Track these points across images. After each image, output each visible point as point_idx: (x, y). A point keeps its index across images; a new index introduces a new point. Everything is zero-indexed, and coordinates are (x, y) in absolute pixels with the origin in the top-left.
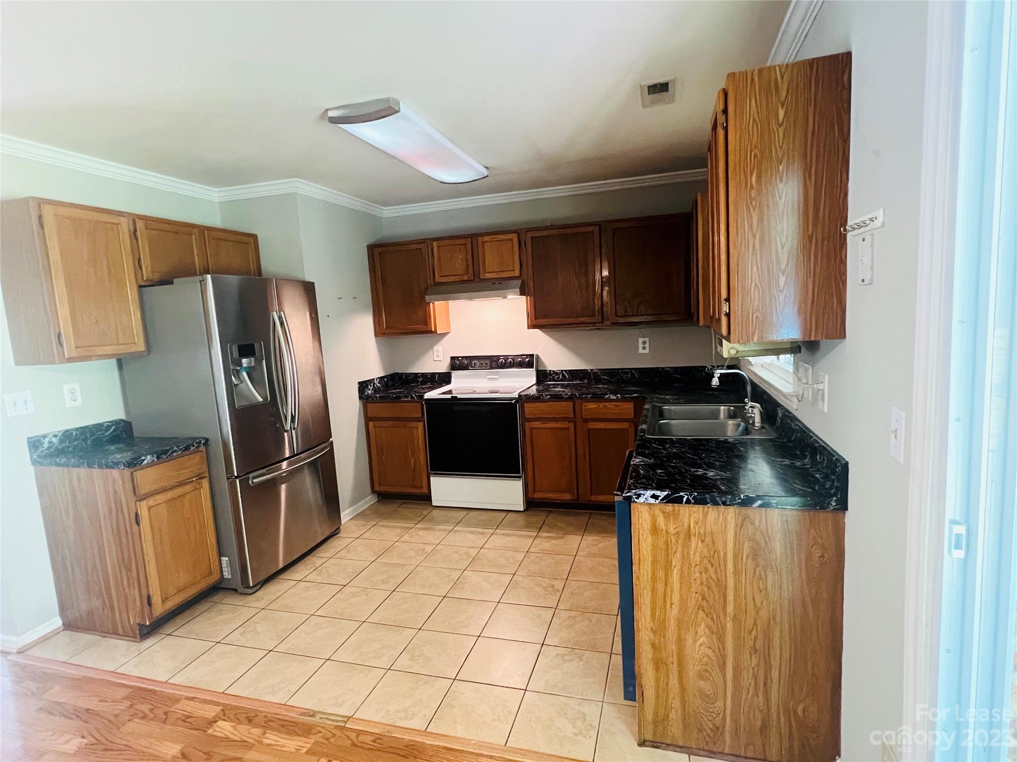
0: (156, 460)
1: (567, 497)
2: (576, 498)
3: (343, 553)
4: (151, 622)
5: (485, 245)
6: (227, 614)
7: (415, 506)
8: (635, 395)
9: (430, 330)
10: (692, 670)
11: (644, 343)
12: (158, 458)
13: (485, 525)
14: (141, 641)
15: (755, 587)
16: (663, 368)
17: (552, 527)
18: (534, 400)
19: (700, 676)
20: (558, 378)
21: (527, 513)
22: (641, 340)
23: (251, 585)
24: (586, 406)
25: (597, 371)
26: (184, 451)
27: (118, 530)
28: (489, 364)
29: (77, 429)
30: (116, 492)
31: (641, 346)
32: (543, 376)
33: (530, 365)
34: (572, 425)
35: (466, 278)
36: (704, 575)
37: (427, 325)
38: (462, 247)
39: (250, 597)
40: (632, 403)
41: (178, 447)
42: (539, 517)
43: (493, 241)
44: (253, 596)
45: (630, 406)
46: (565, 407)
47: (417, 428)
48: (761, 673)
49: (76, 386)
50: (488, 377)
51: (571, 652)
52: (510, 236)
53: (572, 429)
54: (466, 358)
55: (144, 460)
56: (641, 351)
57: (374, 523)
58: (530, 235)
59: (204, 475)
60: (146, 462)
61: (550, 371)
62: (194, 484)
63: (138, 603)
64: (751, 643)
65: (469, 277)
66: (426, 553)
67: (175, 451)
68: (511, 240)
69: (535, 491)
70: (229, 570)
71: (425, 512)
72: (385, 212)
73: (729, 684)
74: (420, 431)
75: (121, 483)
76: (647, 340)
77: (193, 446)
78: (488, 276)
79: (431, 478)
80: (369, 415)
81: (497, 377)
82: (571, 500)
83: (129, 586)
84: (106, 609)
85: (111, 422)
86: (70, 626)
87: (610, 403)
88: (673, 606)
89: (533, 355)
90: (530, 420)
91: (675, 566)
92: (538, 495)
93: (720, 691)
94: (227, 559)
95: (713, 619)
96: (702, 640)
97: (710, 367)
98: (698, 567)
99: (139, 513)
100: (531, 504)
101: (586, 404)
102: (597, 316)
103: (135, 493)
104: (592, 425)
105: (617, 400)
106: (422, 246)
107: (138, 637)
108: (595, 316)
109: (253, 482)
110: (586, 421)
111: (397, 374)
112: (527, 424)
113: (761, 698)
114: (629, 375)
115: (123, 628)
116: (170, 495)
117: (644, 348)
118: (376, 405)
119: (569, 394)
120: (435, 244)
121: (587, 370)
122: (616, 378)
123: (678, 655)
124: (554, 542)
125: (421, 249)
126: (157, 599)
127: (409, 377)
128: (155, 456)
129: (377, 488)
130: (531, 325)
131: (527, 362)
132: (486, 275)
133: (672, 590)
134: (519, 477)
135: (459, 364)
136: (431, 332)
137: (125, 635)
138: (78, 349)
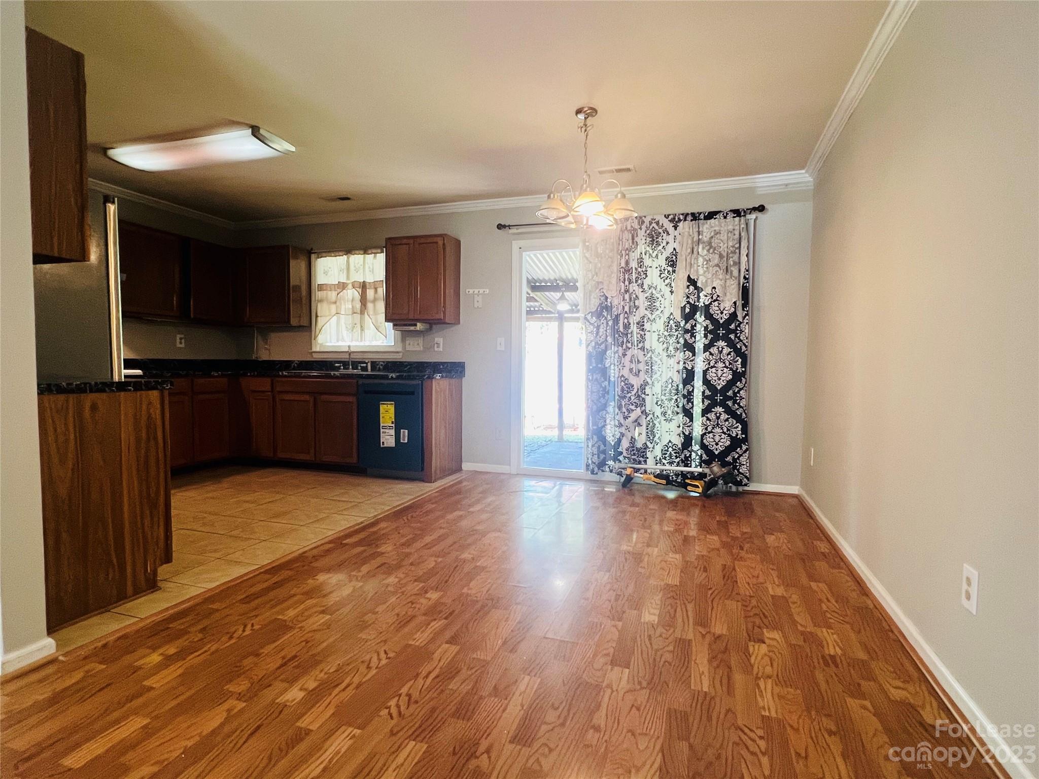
11: (181, 339)
117: (181, 343)
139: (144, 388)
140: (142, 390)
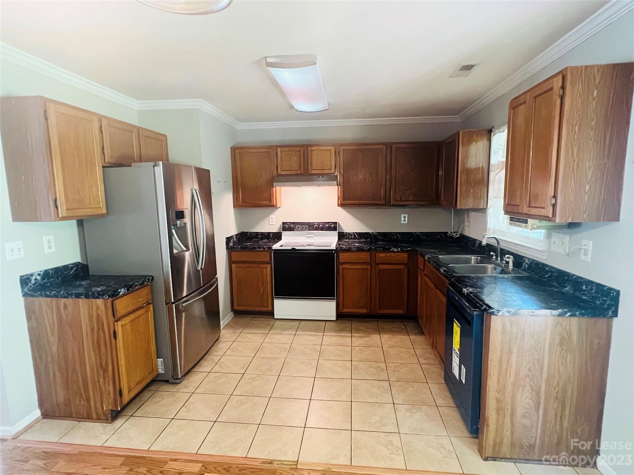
0: (126, 292)
1: (364, 311)
2: (369, 311)
3: (229, 352)
4: (121, 408)
5: (313, 153)
6: (167, 398)
7: (262, 319)
8: (409, 249)
9: (272, 204)
10: (519, 412)
12: (128, 290)
13: (316, 330)
14: (113, 422)
15: (560, 362)
16: (415, 233)
17: (358, 331)
18: (346, 251)
19: (524, 416)
20: (351, 237)
21: (338, 321)
22: (403, 216)
23: (180, 377)
24: (378, 255)
25: (376, 233)
26: (141, 285)
27: (98, 343)
28: (307, 228)
29: (52, 269)
30: (98, 316)
31: (403, 219)
32: (342, 236)
33: (335, 229)
34: (369, 267)
35: (299, 172)
36: (531, 357)
37: (271, 201)
38: (298, 153)
39: (179, 385)
40: (407, 254)
41: (138, 282)
42: (347, 324)
43: (318, 150)
44: (180, 384)
45: (405, 255)
46: (365, 256)
47: (266, 268)
48: (559, 411)
49: (51, 237)
50: (307, 236)
51: (413, 407)
52: (328, 148)
53: (369, 269)
54: (293, 223)
55: (120, 292)
56: (403, 222)
57: (240, 331)
58: (342, 148)
59: (150, 302)
60: (121, 293)
61: (346, 233)
62: (146, 308)
63: (112, 395)
64: (555, 395)
65: (301, 172)
66: (286, 349)
67: (136, 285)
68: (330, 150)
69: (344, 308)
70: (163, 367)
71: (272, 323)
72: (240, 126)
73: (540, 420)
74: (268, 271)
75: (104, 309)
76: (407, 215)
77: (146, 281)
78: (314, 172)
79: (275, 301)
80: (233, 260)
81: (313, 236)
82: (366, 313)
83: (104, 384)
84: (82, 401)
85: (73, 264)
86: (47, 415)
87: (394, 254)
88: (511, 376)
89: (337, 222)
90: (343, 263)
91: (514, 352)
92: (345, 310)
93: (535, 424)
94: (162, 360)
95: (534, 382)
96: (526, 395)
97: (450, 233)
98: (528, 352)
99: (117, 330)
100: (341, 316)
101: (379, 254)
102: (382, 200)
103: (114, 316)
104: (381, 267)
105: (398, 252)
106: (270, 150)
107: (110, 419)
108: (381, 200)
109: (182, 306)
110: (378, 264)
111: (244, 232)
112: (340, 266)
113: (558, 427)
114: (395, 237)
115: (97, 413)
116: (133, 316)
118: (238, 253)
119: (368, 247)
120: (279, 149)
121: (369, 233)
122: (387, 238)
123: (512, 404)
124: (364, 339)
125: (269, 152)
126: (125, 391)
127: (252, 234)
128: (126, 288)
129: (236, 308)
130: (341, 205)
131: (332, 227)
132: (312, 171)
133: (511, 366)
134: (334, 299)
135: (288, 227)
136: (273, 206)
137: (99, 419)
138: (68, 211)
139: (91, 297)
140: (90, 298)
